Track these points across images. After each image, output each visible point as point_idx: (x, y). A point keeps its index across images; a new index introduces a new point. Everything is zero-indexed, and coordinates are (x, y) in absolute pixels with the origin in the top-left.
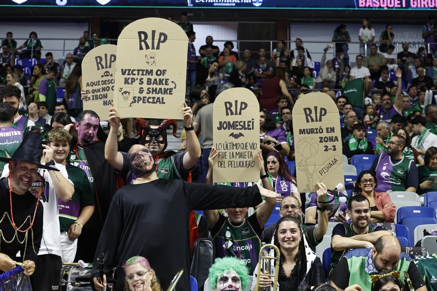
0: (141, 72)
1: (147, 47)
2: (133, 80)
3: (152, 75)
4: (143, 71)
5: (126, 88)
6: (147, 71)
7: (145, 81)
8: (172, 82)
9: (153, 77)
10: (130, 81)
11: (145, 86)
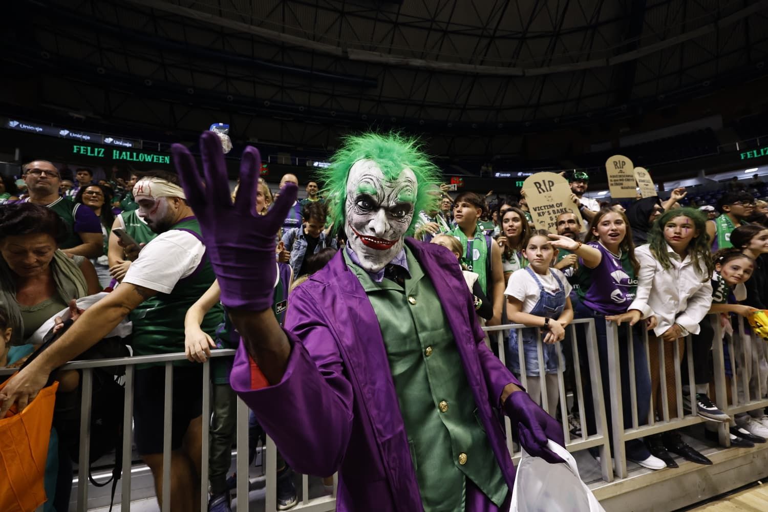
0: (546, 207)
1: (544, 191)
2: (543, 213)
3: (554, 207)
4: (547, 206)
5: (541, 219)
6: (550, 206)
7: (551, 212)
8: (569, 209)
9: (556, 209)
10: (541, 214)
11: (553, 215)
